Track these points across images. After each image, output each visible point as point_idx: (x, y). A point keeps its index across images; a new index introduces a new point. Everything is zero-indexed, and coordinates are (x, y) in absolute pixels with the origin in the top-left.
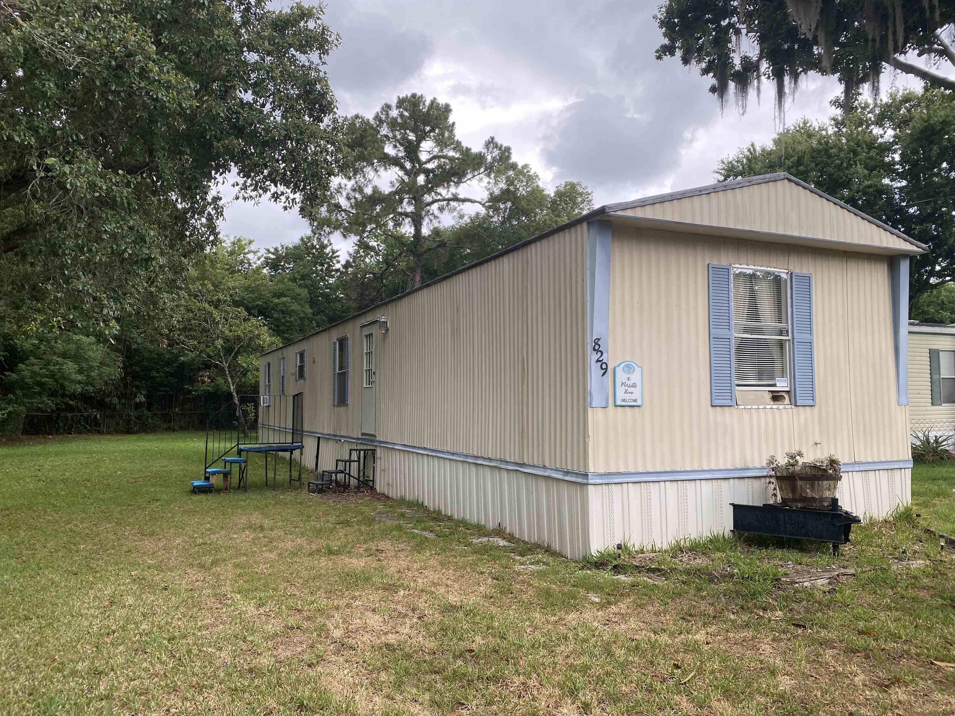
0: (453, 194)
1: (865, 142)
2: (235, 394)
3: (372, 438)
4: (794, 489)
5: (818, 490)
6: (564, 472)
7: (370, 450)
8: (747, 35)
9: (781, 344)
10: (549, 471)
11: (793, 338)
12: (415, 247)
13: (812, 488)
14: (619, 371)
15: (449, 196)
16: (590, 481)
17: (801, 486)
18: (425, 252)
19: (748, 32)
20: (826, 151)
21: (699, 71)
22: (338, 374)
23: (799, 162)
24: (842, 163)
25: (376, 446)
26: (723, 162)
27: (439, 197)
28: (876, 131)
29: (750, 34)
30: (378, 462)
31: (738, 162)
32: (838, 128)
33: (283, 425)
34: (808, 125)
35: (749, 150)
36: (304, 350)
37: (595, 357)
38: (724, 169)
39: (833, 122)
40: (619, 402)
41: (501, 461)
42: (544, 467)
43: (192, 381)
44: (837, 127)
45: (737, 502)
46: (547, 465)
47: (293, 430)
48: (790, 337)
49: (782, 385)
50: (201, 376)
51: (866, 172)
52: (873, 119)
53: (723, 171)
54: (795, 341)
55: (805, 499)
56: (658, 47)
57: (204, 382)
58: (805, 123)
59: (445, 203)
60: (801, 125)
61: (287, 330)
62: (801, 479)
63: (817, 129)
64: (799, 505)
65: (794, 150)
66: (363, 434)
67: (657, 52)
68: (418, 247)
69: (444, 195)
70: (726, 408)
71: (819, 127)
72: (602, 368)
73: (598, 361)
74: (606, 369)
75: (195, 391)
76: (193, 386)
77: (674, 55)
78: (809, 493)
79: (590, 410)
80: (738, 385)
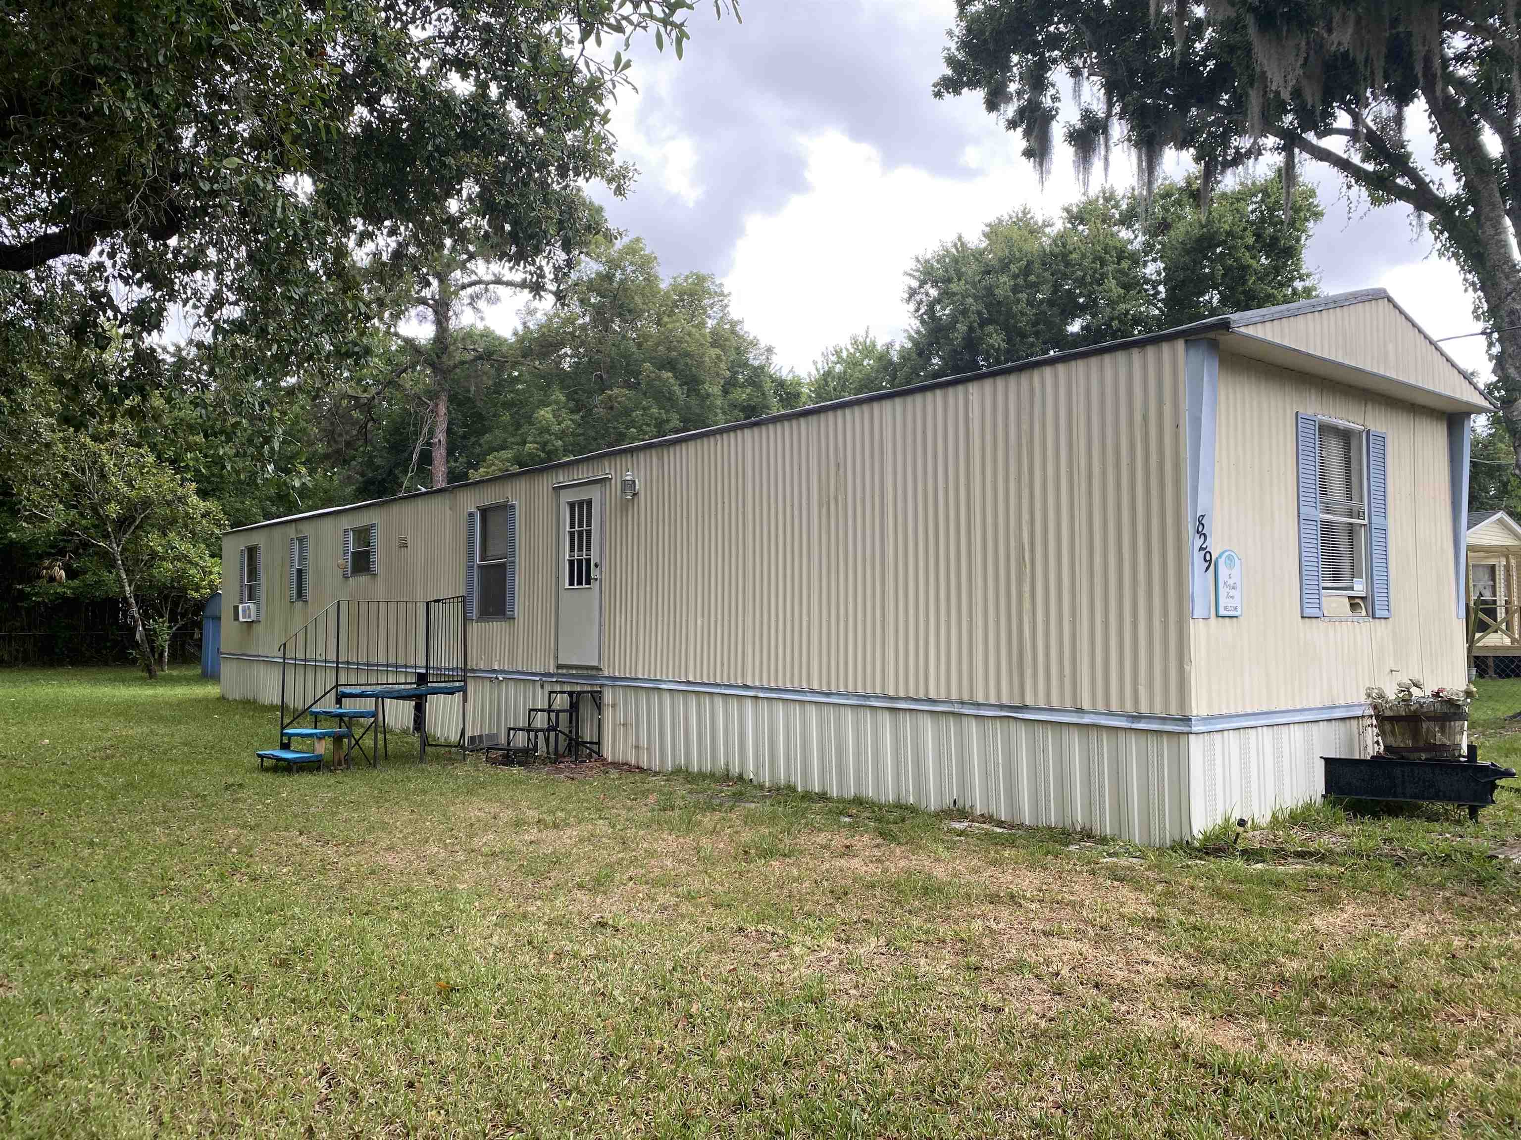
0: (495, 275)
1: (1115, 248)
2: (132, 600)
3: (594, 672)
4: (1415, 734)
5: (1450, 734)
6: (1129, 716)
7: (588, 692)
8: (1088, 78)
9: (1351, 530)
10: (1092, 716)
11: (1370, 523)
12: (438, 357)
13: (1443, 730)
14: (1221, 562)
15: (490, 277)
16: (1195, 729)
17: (1428, 729)
18: (455, 367)
19: (1090, 75)
20: (1065, 256)
21: (1003, 124)
22: (479, 566)
23: (1027, 271)
24: (1085, 274)
25: (601, 686)
26: (918, 260)
27: (474, 278)
28: (1125, 234)
29: (1092, 78)
30: (608, 714)
31: (938, 261)
32: (1072, 224)
33: (300, 655)
34: (1029, 216)
35: (955, 246)
36: (373, 526)
37: (1198, 542)
38: (918, 270)
39: (1065, 215)
40: (1222, 612)
41: (962, 703)
42: (1080, 711)
43: (32, 578)
44: (1070, 222)
45: (1332, 755)
46: (1086, 706)
47: (338, 663)
48: (1366, 522)
49: (1359, 588)
50: (47, 568)
51: (1122, 291)
52: (1117, 216)
53: (917, 274)
54: (1373, 526)
55: (1431, 747)
56: (936, 79)
57: (52, 579)
58: (1025, 213)
59: (482, 286)
60: (1020, 215)
61: (213, 490)
62: (1429, 719)
63: (1040, 224)
64: (1424, 756)
65: (1020, 250)
66: (559, 667)
67: (935, 86)
68: (445, 358)
69: (480, 274)
70: (1314, 620)
71: (1044, 221)
72: (1205, 560)
73: (1201, 549)
74: (1210, 561)
75: (37, 594)
76: (33, 587)
77: (960, 94)
78: (1439, 738)
79: (1191, 621)
80: (1324, 588)
